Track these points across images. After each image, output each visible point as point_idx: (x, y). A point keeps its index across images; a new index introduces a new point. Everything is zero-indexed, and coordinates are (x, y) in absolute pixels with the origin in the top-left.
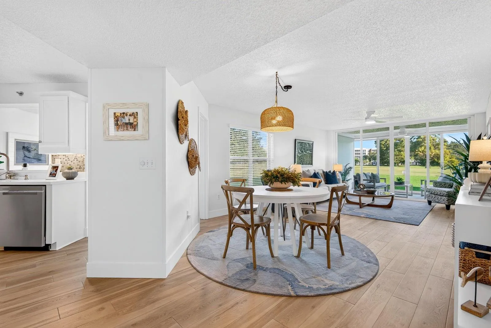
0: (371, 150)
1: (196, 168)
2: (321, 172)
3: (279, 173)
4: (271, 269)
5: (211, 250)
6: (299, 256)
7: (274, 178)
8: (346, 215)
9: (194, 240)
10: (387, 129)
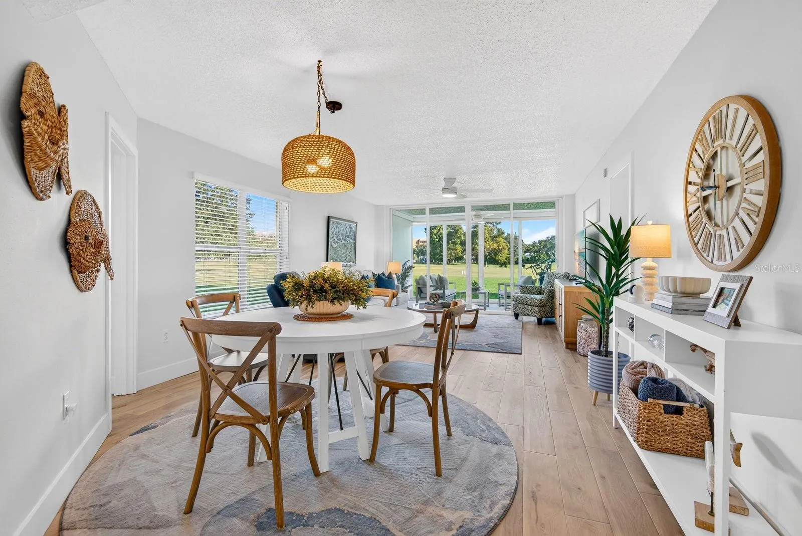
0: (418, 241)
1: (98, 271)
2: (370, 275)
3: (326, 280)
4: (319, 515)
5: (146, 492)
6: (374, 459)
7: (315, 291)
8: (420, 349)
9: (90, 469)
10: (461, 209)
